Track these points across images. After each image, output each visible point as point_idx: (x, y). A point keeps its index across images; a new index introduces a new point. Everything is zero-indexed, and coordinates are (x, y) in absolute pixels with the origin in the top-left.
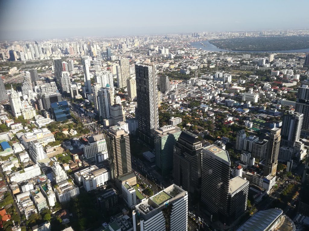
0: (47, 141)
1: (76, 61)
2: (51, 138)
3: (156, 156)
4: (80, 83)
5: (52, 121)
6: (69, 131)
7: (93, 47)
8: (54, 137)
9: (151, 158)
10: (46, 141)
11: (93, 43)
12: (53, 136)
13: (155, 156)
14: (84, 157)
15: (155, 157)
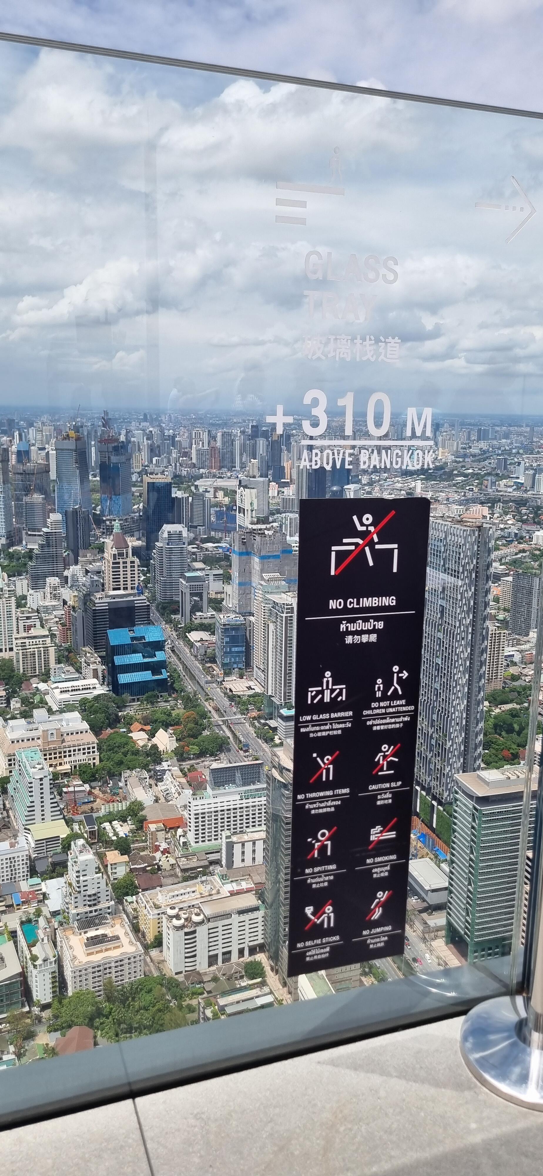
0: (73, 758)
1: (220, 494)
2: (86, 751)
3: (450, 884)
4: (221, 572)
5: (103, 692)
6: (152, 734)
7: (289, 450)
8: (96, 749)
9: (434, 887)
10: (67, 759)
11: (293, 435)
12: (95, 745)
13: (446, 884)
14: (182, 840)
15: (446, 889)
